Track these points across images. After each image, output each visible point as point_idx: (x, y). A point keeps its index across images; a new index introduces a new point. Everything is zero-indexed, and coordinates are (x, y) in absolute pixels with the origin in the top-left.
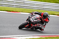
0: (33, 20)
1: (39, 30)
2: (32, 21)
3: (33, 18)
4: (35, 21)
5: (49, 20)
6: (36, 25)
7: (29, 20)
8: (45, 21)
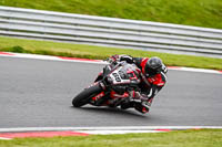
0: (118, 80)
1: (133, 109)
2: (115, 82)
3: (116, 72)
4: (122, 81)
5: (164, 81)
6: (126, 94)
7: (106, 79)
8: (152, 84)
